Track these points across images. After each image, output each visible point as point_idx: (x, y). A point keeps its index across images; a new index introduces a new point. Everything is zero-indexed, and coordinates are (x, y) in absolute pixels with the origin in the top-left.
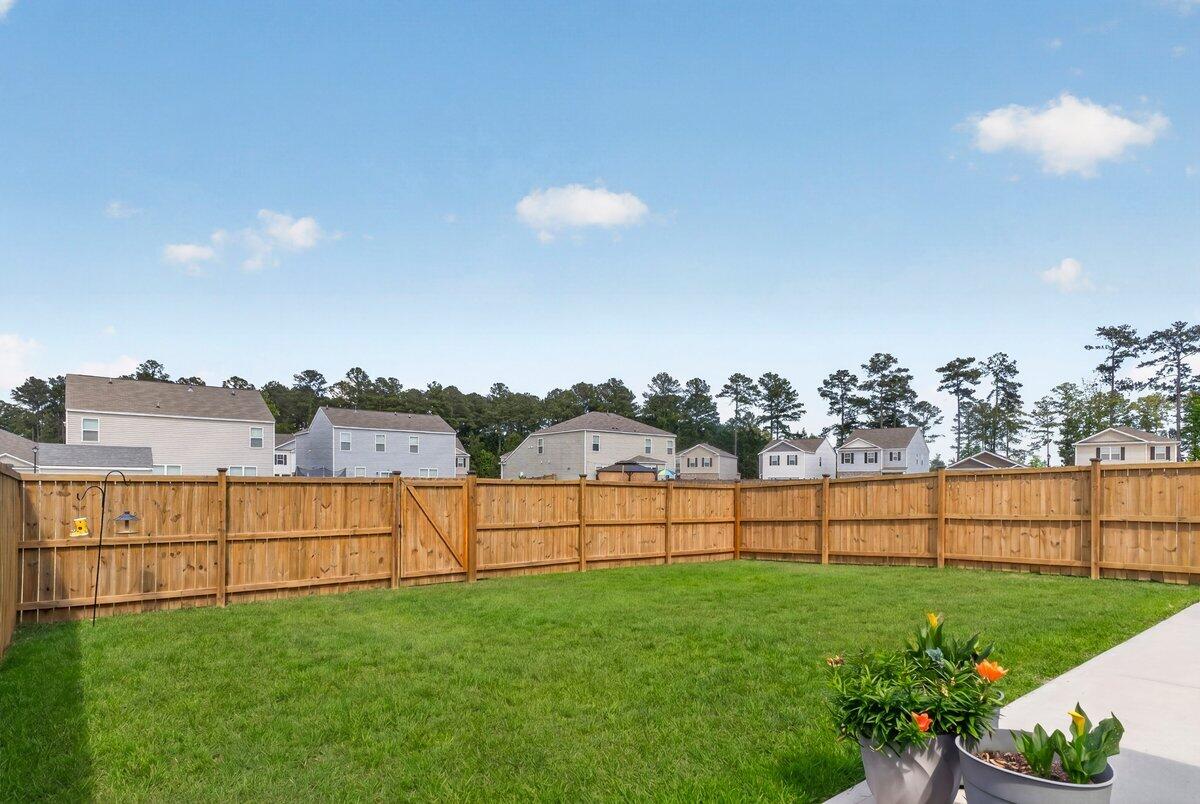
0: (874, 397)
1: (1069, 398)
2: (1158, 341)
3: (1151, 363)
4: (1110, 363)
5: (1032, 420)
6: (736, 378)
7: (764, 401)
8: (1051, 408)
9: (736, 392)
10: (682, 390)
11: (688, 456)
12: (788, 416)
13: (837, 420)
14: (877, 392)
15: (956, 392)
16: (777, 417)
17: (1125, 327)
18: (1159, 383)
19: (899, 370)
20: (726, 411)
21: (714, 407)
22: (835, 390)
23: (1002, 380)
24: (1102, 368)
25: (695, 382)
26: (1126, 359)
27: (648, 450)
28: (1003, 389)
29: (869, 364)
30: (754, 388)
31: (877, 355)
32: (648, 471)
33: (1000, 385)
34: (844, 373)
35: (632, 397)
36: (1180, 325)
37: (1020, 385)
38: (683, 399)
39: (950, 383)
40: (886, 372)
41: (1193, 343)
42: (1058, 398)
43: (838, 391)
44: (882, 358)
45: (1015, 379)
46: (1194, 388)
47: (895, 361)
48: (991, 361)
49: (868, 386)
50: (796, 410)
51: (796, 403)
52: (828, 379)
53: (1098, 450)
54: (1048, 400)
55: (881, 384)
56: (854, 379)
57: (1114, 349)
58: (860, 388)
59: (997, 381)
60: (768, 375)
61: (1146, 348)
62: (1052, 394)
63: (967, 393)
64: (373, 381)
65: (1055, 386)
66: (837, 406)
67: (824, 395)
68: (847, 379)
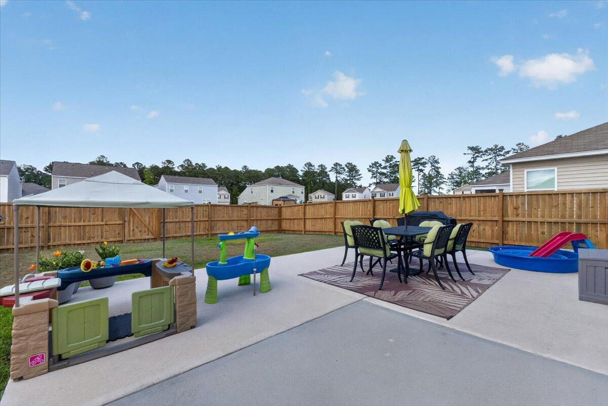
0: (388, 172)
1: (461, 172)
2: (489, 152)
3: (486, 160)
4: (472, 160)
5: (448, 181)
6: (336, 164)
7: (347, 173)
8: (455, 177)
9: (336, 170)
10: (316, 169)
11: (316, 194)
12: (356, 179)
13: (374, 180)
14: (389, 169)
15: (418, 170)
16: (352, 179)
17: (478, 146)
18: (489, 167)
19: (396, 162)
20: (333, 177)
21: (328, 176)
22: (373, 169)
23: (433, 166)
24: (470, 162)
25: (321, 166)
26: (478, 158)
27: (293, 192)
28: (434, 169)
29: (385, 159)
30: (343, 168)
31: (388, 156)
32: (293, 200)
33: (433, 167)
34: (377, 163)
35: (298, 171)
36: (496, 146)
37: (440, 168)
38: (316, 172)
39: (415, 167)
40: (391, 162)
41: (501, 153)
42: (457, 172)
43: (375, 169)
44: (390, 157)
45: (438, 166)
46: (501, 169)
47: (395, 158)
48: (430, 159)
49: (385, 168)
50: (359, 177)
51: (359, 174)
52: (371, 165)
53: (463, 192)
54: (453, 173)
55: (390, 167)
56: (381, 165)
57: (474, 155)
58: (382, 168)
59: (432, 166)
60: (349, 163)
61: (485, 154)
62: (455, 171)
63: (422, 171)
64: (194, 164)
65: (456, 168)
66: (374, 175)
67: (369, 171)
68: (378, 165)
